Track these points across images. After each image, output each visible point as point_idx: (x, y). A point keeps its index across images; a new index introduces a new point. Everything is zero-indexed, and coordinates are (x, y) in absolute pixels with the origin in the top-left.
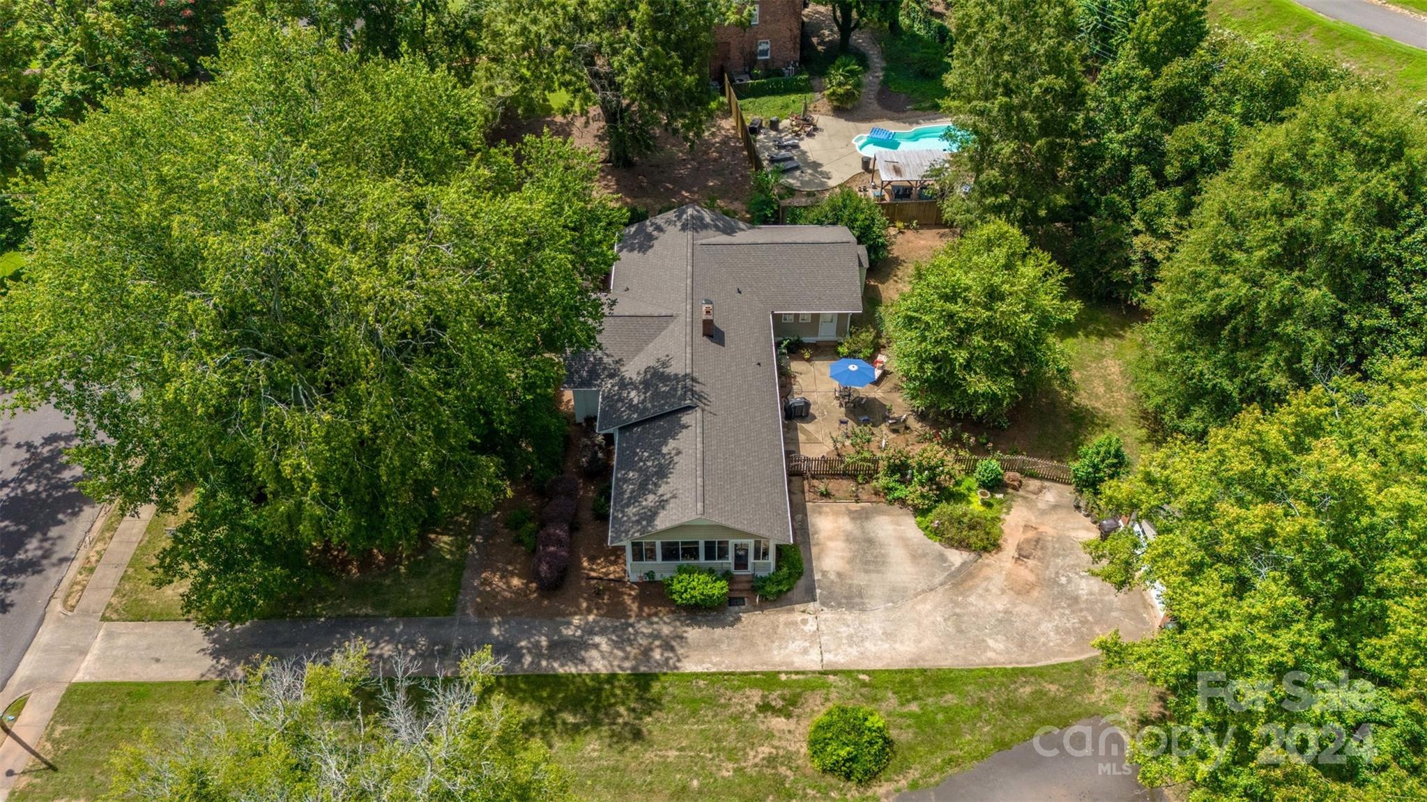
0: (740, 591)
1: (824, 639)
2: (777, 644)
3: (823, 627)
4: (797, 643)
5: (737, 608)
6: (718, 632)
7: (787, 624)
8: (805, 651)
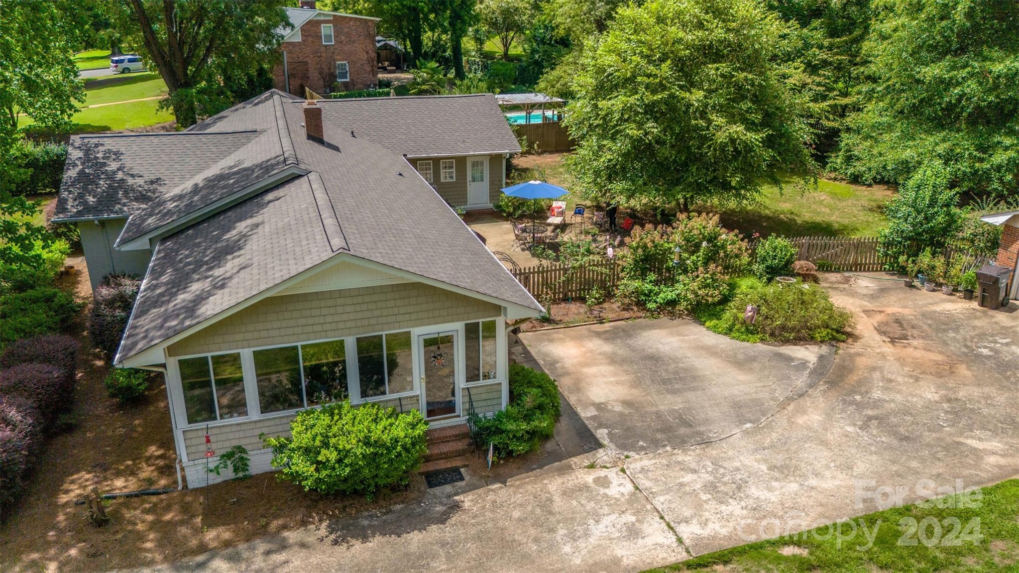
0: (446, 456)
1: (660, 501)
2: (562, 532)
3: (644, 483)
4: (606, 521)
5: (448, 488)
6: (415, 539)
7: (567, 493)
8: (633, 533)
